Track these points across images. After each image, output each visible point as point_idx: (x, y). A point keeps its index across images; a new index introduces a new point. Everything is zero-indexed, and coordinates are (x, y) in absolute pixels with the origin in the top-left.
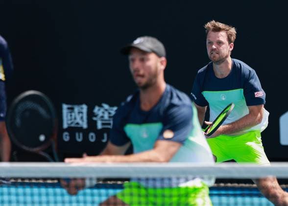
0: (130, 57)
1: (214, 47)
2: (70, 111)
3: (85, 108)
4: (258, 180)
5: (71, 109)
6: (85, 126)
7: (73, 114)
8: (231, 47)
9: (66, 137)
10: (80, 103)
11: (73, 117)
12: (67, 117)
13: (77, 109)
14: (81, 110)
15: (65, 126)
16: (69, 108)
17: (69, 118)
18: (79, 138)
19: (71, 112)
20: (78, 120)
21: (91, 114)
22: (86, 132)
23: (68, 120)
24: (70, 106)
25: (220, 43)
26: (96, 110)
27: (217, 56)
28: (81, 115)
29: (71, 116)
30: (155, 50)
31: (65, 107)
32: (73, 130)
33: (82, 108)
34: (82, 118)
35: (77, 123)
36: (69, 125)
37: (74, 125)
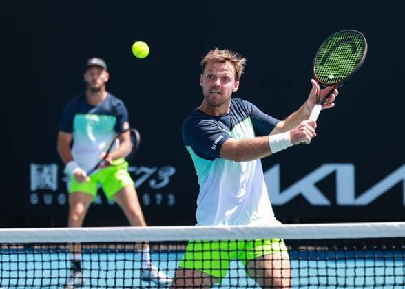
1: (218, 83)
2: (39, 172)
3: (54, 168)
5: (40, 170)
6: (54, 186)
8: (236, 87)
9: (34, 200)
13: (46, 169)
15: (34, 186)
16: (38, 169)
18: (48, 200)
20: (48, 181)
21: (61, 175)
22: (55, 194)
24: (39, 166)
25: (225, 79)
27: (219, 96)
28: (50, 176)
29: (40, 178)
31: (34, 168)
32: (42, 192)
34: (51, 180)
35: (47, 185)
36: (38, 187)
37: (42, 187)
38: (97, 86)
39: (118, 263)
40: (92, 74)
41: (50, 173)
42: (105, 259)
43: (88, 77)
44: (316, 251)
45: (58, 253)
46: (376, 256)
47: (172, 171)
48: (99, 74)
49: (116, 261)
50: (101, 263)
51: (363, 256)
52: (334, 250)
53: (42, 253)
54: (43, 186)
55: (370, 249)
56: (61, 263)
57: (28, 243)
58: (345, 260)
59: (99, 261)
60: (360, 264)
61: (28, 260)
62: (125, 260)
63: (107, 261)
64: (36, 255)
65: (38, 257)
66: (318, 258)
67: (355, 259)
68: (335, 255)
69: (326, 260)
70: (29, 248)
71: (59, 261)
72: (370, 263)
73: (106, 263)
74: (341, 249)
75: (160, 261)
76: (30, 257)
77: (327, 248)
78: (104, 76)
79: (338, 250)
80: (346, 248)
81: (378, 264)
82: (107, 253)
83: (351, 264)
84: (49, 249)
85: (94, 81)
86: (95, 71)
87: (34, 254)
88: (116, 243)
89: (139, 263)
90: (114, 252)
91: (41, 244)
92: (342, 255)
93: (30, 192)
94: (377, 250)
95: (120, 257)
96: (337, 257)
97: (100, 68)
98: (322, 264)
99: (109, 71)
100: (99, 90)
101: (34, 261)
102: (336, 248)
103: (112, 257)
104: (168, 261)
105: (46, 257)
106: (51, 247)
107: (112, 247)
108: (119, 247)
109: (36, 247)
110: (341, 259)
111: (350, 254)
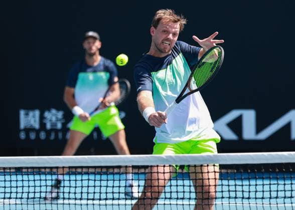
2: (26, 116)
3: (37, 113)
5: (27, 114)
6: (37, 126)
9: (23, 136)
15: (22, 126)
16: (25, 114)
18: (33, 136)
20: (32, 122)
21: (42, 118)
22: (38, 132)
24: (26, 112)
25: (175, 34)
26: (47, 114)
31: (22, 113)
32: (28, 130)
34: (35, 121)
35: (31, 126)
36: (25, 127)
37: (28, 127)
38: (93, 52)
39: (83, 181)
40: (89, 43)
41: (34, 117)
42: (75, 179)
43: (86, 46)
44: (228, 173)
45: (40, 174)
46: (271, 177)
48: (94, 43)
49: (82, 180)
50: (71, 182)
51: (261, 176)
52: (241, 172)
53: (28, 175)
54: (29, 125)
55: (267, 171)
56: (42, 181)
57: (18, 167)
58: (249, 179)
59: (70, 180)
60: (260, 182)
61: (18, 179)
62: (89, 180)
63: (76, 180)
64: (24, 176)
65: (25, 177)
66: (229, 178)
67: (256, 179)
68: (242, 176)
69: (235, 180)
70: (19, 170)
71: (40, 180)
72: (267, 182)
73: (75, 181)
74: (246, 171)
75: (114, 180)
76: (20, 177)
77: (235, 171)
78: (98, 44)
79: (244, 172)
80: (249, 171)
81: (272, 182)
82: (76, 174)
83: (253, 182)
84: (34, 172)
85: (91, 49)
86: (91, 40)
87: (22, 175)
88: (82, 167)
89: (99, 182)
90: (81, 174)
91: (27, 168)
92: (246, 176)
93: (19, 130)
94: (272, 172)
95: (85, 177)
96: (243, 178)
97: (95, 38)
98: (232, 182)
99: (101, 40)
100: (94, 54)
101: (23, 180)
102: (242, 171)
103: (79, 177)
104: (120, 180)
105: (31, 177)
106: (35, 170)
107: (79, 170)
108: (84, 170)
109: (24, 170)
110: (245, 179)
111: (253, 175)
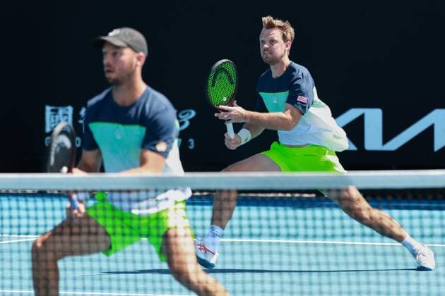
0: (104, 50)
1: (266, 46)
2: (54, 113)
3: (70, 109)
4: (338, 191)
5: (55, 111)
7: (57, 117)
8: (287, 46)
10: (64, 105)
11: (57, 120)
12: (50, 119)
13: (61, 111)
14: (66, 112)
16: (52, 110)
17: (53, 121)
19: (55, 115)
23: (51, 123)
24: (53, 108)
25: (273, 42)
28: (65, 117)
29: (55, 118)
30: (131, 43)
31: (48, 108)
33: (67, 110)
47: (193, 113)
93: (44, 135)
